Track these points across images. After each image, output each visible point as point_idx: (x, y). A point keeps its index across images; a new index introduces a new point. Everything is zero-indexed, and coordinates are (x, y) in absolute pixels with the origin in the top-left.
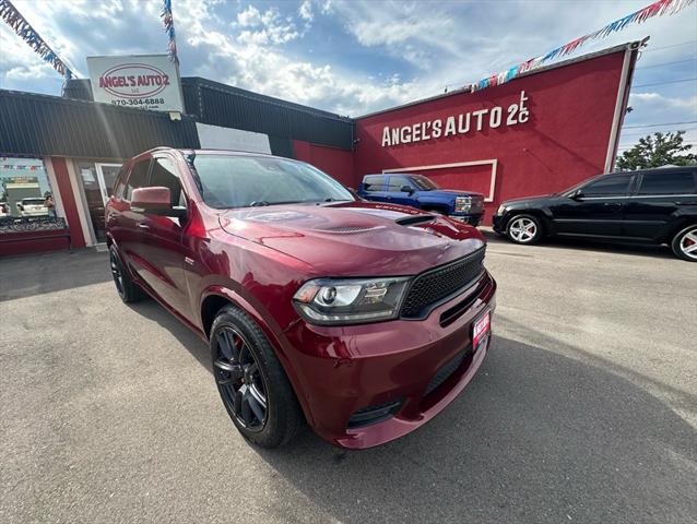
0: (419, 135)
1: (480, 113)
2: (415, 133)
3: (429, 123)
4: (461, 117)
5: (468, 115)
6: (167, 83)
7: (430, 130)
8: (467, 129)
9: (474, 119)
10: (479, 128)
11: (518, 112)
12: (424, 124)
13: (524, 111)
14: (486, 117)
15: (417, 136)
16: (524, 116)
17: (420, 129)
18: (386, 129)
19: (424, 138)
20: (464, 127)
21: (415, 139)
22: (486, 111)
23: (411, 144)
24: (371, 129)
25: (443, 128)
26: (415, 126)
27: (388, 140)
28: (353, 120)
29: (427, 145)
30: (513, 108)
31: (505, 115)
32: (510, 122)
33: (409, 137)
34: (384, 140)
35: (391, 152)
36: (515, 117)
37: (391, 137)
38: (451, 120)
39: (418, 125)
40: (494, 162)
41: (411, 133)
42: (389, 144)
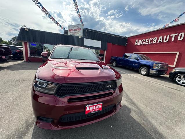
0: (148, 42)
1: (174, 35)
2: (146, 41)
3: (152, 39)
4: (165, 37)
5: (168, 36)
6: (80, 30)
7: (152, 41)
9: (171, 38)
10: (173, 40)
12: (150, 39)
14: (176, 37)
15: (147, 42)
17: (149, 40)
18: (137, 40)
19: (149, 43)
20: (166, 40)
21: (146, 43)
22: (177, 34)
23: (145, 45)
24: (132, 40)
25: (157, 40)
26: (147, 39)
27: (137, 44)
28: (127, 38)
29: (150, 45)
34: (136, 43)
35: (137, 47)
37: (138, 42)
38: (161, 38)
39: (148, 39)
40: (178, 53)
41: (145, 42)
42: (137, 45)
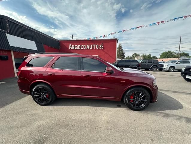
0: (80, 48)
1: (94, 45)
3: (82, 45)
4: (90, 45)
7: (83, 47)
8: (92, 48)
9: (93, 46)
10: (94, 48)
11: (101, 46)
13: (102, 46)
15: (79, 48)
16: (103, 47)
17: (80, 46)
18: (70, 45)
19: (81, 49)
20: (91, 48)
21: (79, 49)
22: (95, 45)
24: (65, 44)
25: (86, 47)
26: (79, 46)
27: (71, 48)
28: (59, 41)
30: (100, 45)
32: (100, 48)
33: (77, 48)
34: (70, 48)
35: (72, 51)
36: (101, 47)
38: (88, 46)
39: (80, 45)
40: (98, 56)
41: (78, 47)
42: (71, 49)
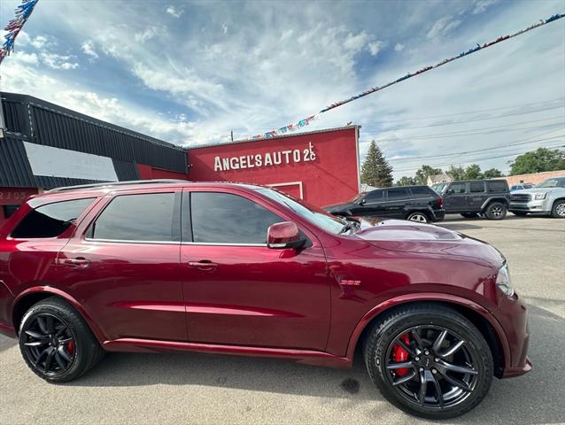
0: (246, 164)
1: (287, 153)
2: (242, 162)
3: (252, 157)
4: (275, 154)
5: (279, 153)
7: (253, 162)
8: (280, 162)
9: (283, 156)
10: (288, 162)
11: (309, 154)
12: (248, 157)
13: (312, 154)
14: (291, 156)
15: (244, 164)
16: (313, 157)
17: (246, 159)
18: (217, 159)
19: (250, 166)
20: (277, 161)
21: (242, 167)
22: (290, 152)
23: (240, 170)
24: (203, 158)
25: (263, 160)
26: (241, 158)
27: (220, 166)
29: (252, 172)
30: (306, 151)
31: (302, 155)
32: (305, 159)
33: (237, 165)
34: (216, 167)
35: (223, 174)
36: (308, 156)
37: (221, 164)
38: (268, 155)
39: (244, 157)
40: (300, 183)
41: (239, 162)
42: (221, 169)
